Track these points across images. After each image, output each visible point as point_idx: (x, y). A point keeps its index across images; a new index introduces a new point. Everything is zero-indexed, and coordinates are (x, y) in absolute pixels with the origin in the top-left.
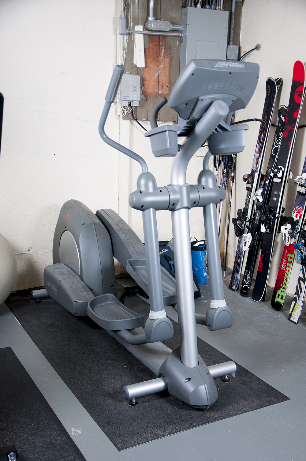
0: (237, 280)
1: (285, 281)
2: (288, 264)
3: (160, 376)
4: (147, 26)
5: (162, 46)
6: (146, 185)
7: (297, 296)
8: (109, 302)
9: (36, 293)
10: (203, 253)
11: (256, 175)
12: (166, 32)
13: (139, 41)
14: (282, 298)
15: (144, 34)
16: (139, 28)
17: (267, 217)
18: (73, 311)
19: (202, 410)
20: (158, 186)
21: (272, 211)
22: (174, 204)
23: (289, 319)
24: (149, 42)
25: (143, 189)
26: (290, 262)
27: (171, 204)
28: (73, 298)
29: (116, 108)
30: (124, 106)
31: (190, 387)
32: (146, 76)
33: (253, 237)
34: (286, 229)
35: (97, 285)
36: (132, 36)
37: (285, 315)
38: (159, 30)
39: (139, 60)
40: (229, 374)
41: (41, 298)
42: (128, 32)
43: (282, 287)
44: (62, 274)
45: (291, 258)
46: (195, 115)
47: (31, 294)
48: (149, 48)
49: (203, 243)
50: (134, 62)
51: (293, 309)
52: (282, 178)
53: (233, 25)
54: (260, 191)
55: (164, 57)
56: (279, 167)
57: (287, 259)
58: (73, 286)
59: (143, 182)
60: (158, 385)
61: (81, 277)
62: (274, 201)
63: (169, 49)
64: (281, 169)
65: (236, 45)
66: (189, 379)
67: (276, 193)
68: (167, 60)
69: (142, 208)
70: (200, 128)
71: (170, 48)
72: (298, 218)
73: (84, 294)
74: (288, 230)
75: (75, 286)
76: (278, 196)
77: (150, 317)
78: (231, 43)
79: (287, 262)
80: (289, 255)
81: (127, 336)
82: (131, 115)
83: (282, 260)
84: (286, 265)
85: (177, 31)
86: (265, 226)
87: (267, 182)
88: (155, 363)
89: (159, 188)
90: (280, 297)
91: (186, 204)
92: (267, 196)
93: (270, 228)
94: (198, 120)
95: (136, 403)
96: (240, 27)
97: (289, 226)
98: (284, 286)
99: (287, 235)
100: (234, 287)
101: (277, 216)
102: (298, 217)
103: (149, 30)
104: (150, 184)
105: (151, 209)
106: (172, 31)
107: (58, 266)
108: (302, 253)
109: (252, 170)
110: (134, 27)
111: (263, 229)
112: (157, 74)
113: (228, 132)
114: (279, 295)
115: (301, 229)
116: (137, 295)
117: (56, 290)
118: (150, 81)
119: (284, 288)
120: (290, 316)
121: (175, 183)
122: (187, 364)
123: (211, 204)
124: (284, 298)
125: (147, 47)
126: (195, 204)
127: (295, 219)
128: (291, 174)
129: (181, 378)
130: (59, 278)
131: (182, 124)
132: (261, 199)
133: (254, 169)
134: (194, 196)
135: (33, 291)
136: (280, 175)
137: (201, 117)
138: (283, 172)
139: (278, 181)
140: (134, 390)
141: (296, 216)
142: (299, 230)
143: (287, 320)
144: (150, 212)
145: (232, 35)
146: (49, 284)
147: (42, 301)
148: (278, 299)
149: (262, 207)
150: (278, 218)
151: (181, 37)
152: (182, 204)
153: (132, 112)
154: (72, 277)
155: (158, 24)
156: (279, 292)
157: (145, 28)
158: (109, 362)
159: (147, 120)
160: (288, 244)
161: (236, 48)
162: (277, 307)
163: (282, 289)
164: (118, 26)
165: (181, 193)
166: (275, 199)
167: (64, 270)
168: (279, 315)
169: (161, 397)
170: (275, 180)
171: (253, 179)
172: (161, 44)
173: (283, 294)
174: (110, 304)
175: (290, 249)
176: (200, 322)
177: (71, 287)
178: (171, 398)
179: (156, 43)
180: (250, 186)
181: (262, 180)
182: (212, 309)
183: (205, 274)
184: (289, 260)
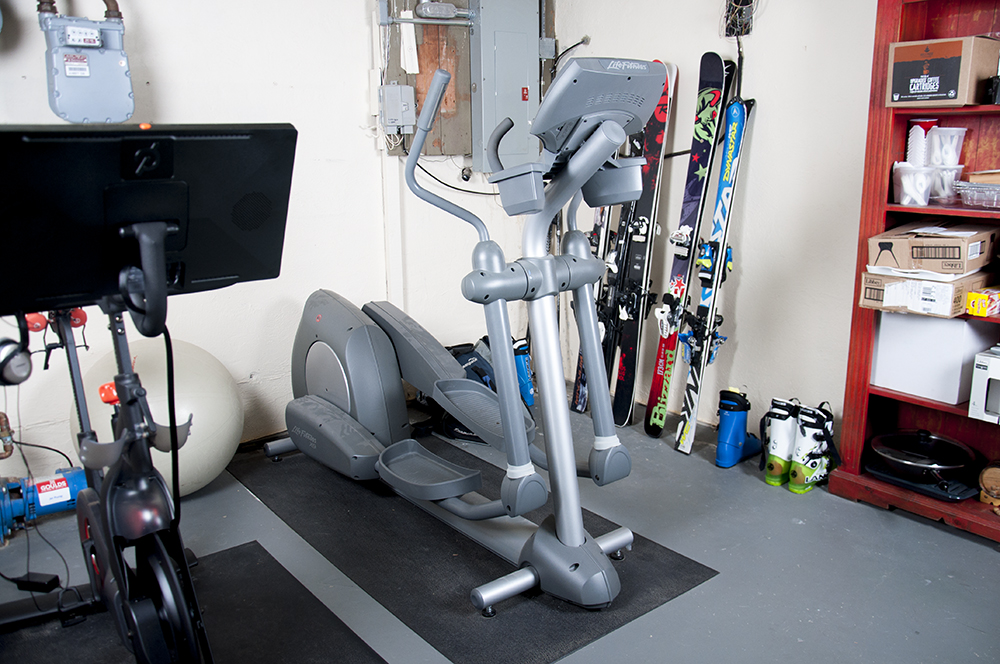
0: (583, 395)
1: (664, 391)
2: (668, 366)
3: (524, 564)
4: (419, 12)
5: (443, 41)
6: (489, 262)
7: (685, 413)
8: (410, 453)
9: (272, 446)
10: (526, 359)
11: (603, 232)
12: (448, 19)
13: (408, 34)
14: (661, 418)
15: (415, 24)
16: (408, 14)
17: (629, 295)
18: (351, 473)
19: (599, 610)
20: (507, 262)
21: (635, 286)
22: (533, 290)
23: (676, 449)
24: (423, 36)
25: (484, 268)
26: (670, 363)
27: (530, 290)
28: (350, 452)
29: (376, 139)
30: (389, 135)
31: (577, 578)
32: (422, 87)
33: (606, 327)
34: (661, 313)
35: (381, 427)
36: (398, 26)
37: (669, 444)
38: (438, 16)
39: (410, 63)
40: (623, 548)
41: (281, 454)
42: (391, 20)
43: (659, 401)
44: (321, 413)
45: (671, 356)
46: (570, 145)
47: (266, 449)
48: (423, 44)
49: (524, 342)
50: (402, 66)
51: (682, 433)
52: (646, 235)
53: (544, 9)
54: (612, 256)
55: (446, 57)
56: (641, 218)
57: (665, 358)
58: (345, 431)
59: (483, 257)
60: (523, 579)
61: (353, 415)
62: (637, 270)
63: (453, 45)
64: (644, 220)
65: (550, 37)
66: (577, 565)
67: (638, 258)
68: (451, 61)
69: (484, 300)
70: (576, 165)
71: (455, 43)
72: (678, 295)
73: (366, 443)
74: (667, 314)
75: (348, 431)
76: (642, 263)
77: (508, 475)
78: (544, 34)
79: (665, 363)
80: (668, 352)
81: (460, 507)
82: (400, 148)
83: (658, 360)
84: (665, 367)
85: (464, 18)
86: (627, 310)
87: (622, 242)
88: (512, 545)
89: (509, 265)
90: (658, 417)
91: (551, 289)
92: (624, 263)
93: (634, 313)
94: (573, 153)
95: (494, 612)
96: (554, 12)
97: (667, 308)
98: (663, 400)
99: (666, 322)
100: (579, 408)
101: (643, 292)
102: (679, 292)
103: (422, 18)
104: (496, 260)
105: (500, 301)
106: (458, 17)
107: (310, 401)
108: (692, 347)
109: (596, 225)
110: (399, 14)
111: (624, 315)
113: (615, 170)
114: (656, 414)
115: (685, 311)
116: (433, 434)
117: (313, 439)
119: (664, 403)
120: (678, 443)
121: (530, 254)
122: (568, 543)
123: (586, 285)
124: (664, 418)
125: (420, 43)
126: (564, 286)
127: (675, 296)
128: (659, 227)
129: (563, 566)
130: (318, 420)
131: (548, 161)
132: (615, 269)
133: (599, 224)
134: (563, 274)
135: (269, 444)
136: (643, 230)
137: (579, 148)
138: (648, 225)
139: (643, 239)
140: (490, 593)
141: (676, 292)
142: (681, 313)
143: (673, 451)
144: (498, 305)
145: (543, 23)
146: (297, 430)
147: (284, 459)
148: (654, 421)
149: (616, 281)
150: (644, 295)
151: (471, 26)
152: (546, 289)
153: (403, 143)
154: (338, 417)
155: (436, 8)
156: (655, 409)
157: (417, 15)
158: (427, 549)
160: (665, 336)
161: (551, 41)
162: (654, 432)
163: (659, 405)
164: (374, 13)
165: (542, 269)
166: (637, 267)
167: (321, 406)
168: (658, 443)
169: (530, 598)
170: (636, 238)
171: (599, 238)
172: (441, 37)
173: (662, 411)
174: (412, 456)
175: (670, 343)
176: (583, 472)
177: (342, 433)
178: (545, 596)
179: (433, 36)
180: (594, 249)
181: (611, 239)
182: (599, 451)
183: (532, 391)
184: (669, 359)
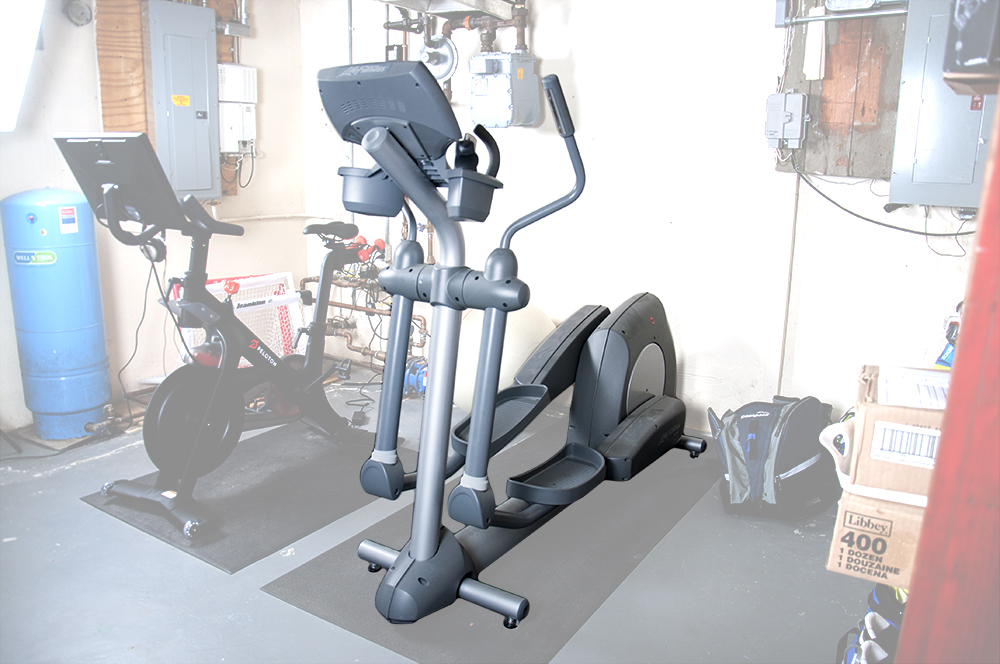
5: (867, 38)
15: (826, 21)
16: (818, 11)
24: (839, 34)
32: (828, 95)
36: (804, 26)
42: (789, 20)
48: (837, 44)
50: (804, 72)
55: (870, 57)
63: (881, 41)
68: (877, 62)
71: (885, 39)
82: (790, 164)
85: (898, 5)
103: (834, 13)
110: (807, 12)
112: (853, 90)
118: (836, 103)
125: (832, 43)
153: (793, 159)
159: (825, 174)
172: (865, 33)
179: (853, 33)
